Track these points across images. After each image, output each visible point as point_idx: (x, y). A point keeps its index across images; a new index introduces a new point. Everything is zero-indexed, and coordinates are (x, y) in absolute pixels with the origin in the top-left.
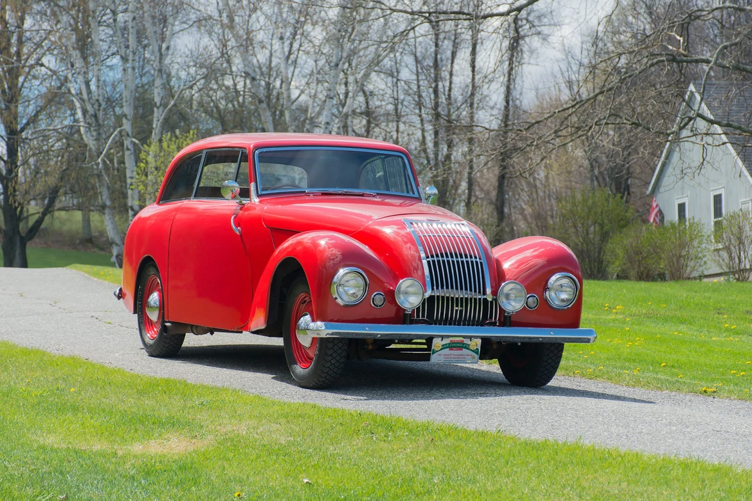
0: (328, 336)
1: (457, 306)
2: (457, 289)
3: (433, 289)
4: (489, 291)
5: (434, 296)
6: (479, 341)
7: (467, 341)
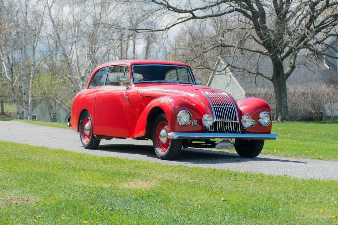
0: (176, 138)
1: (226, 125)
2: (226, 118)
3: (216, 119)
4: (238, 119)
5: (217, 121)
6: (234, 140)
7: (229, 139)
